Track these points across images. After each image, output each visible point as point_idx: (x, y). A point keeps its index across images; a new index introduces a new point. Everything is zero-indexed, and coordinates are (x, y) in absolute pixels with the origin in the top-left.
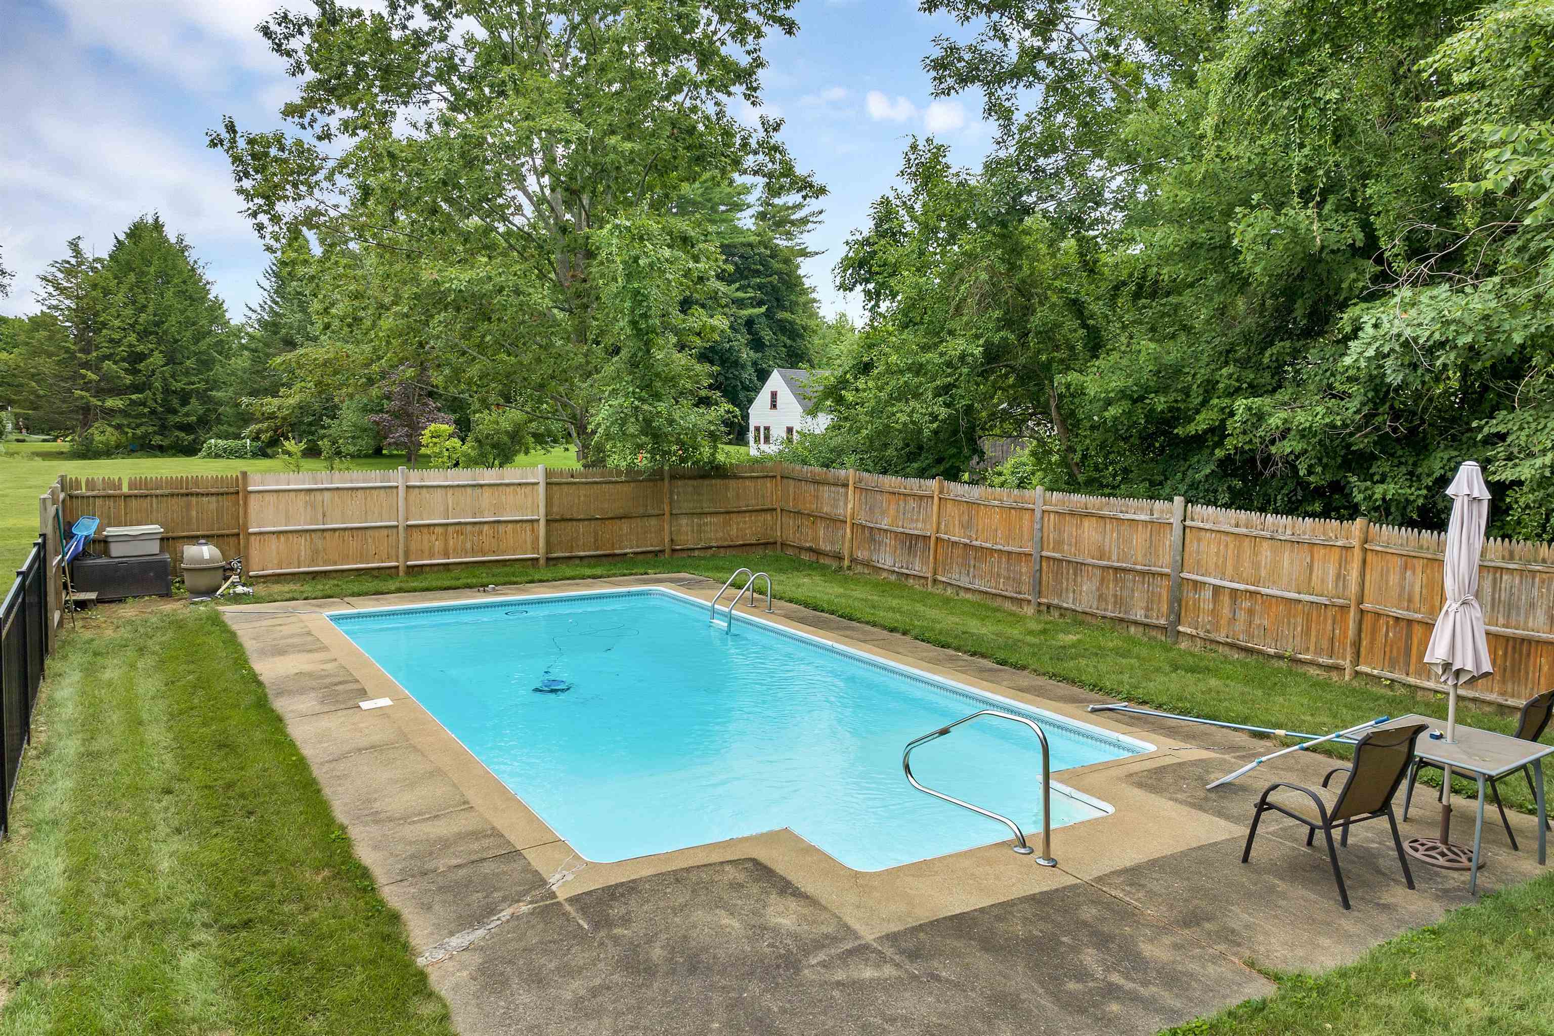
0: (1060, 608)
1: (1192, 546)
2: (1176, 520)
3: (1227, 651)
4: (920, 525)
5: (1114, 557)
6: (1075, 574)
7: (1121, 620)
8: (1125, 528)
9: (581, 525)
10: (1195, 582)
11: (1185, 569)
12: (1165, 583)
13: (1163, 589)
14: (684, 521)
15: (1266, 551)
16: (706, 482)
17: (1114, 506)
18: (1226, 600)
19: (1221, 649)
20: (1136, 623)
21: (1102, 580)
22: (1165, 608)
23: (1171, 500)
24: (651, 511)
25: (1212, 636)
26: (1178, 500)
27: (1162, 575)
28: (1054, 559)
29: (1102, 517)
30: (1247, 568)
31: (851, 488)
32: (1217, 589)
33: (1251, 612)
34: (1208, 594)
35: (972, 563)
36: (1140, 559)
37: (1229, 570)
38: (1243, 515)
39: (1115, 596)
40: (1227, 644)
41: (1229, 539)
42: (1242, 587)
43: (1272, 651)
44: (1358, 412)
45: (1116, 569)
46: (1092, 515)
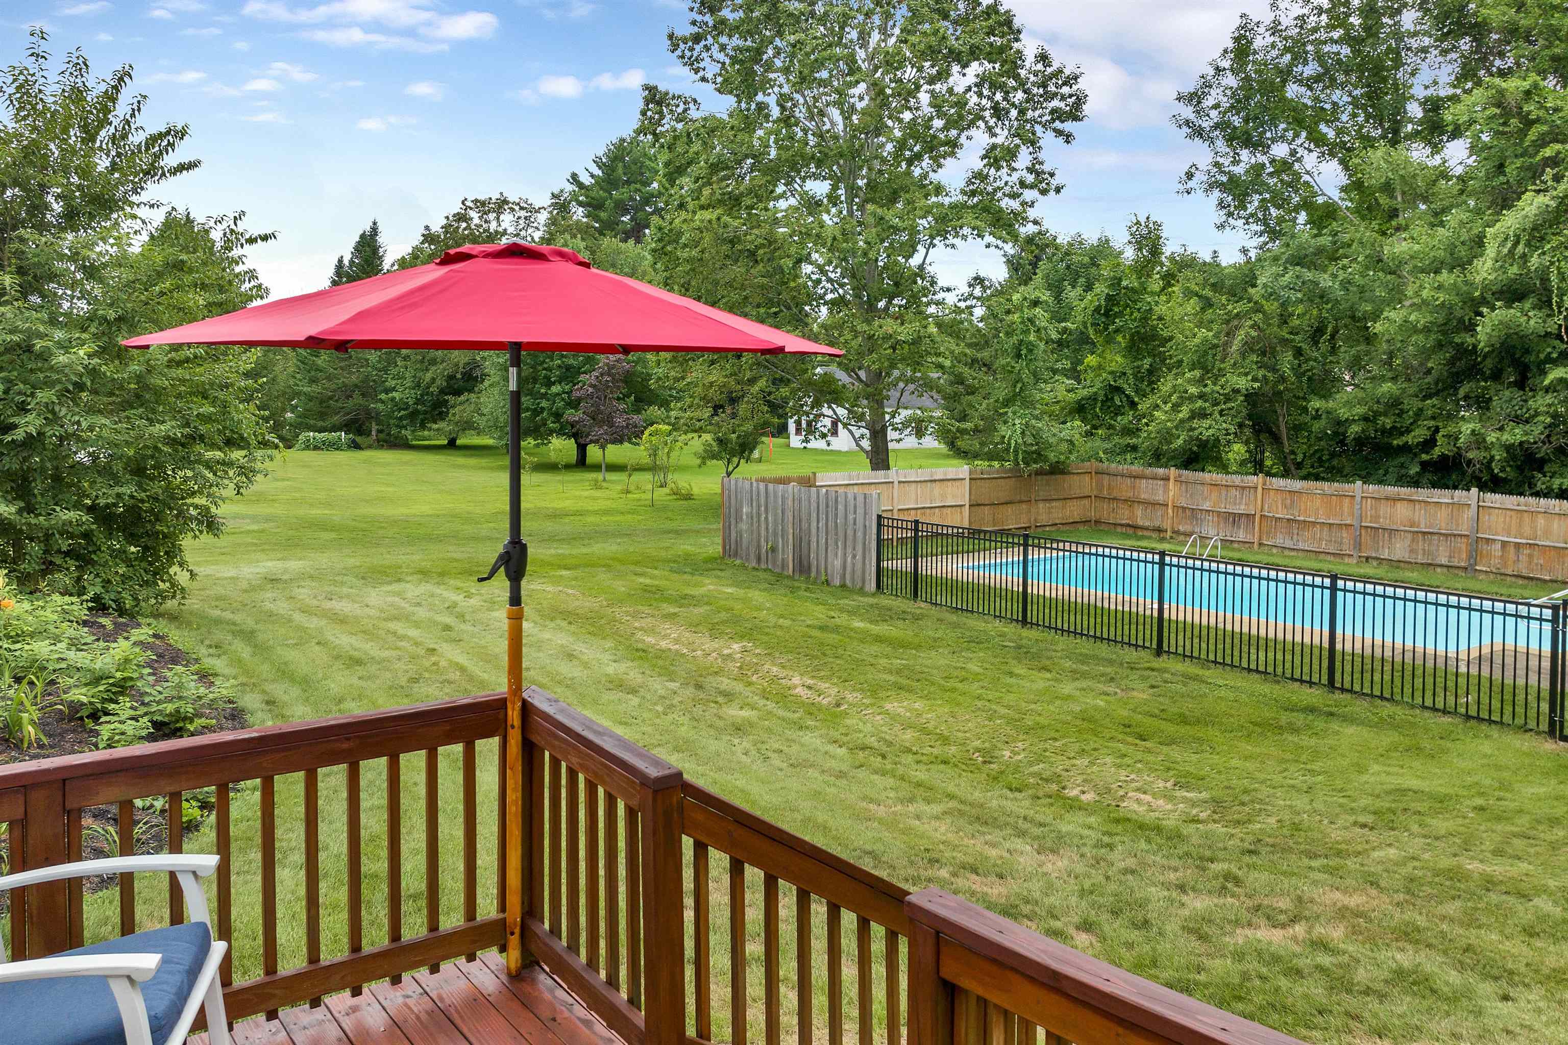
0: (1377, 559)
1: (1484, 518)
2: (1474, 503)
3: (1513, 579)
4: (1243, 507)
5: (1423, 525)
6: (1390, 538)
7: (1430, 564)
8: (1432, 509)
9: (986, 508)
10: (1488, 540)
11: (1480, 530)
12: (1464, 540)
13: (1462, 544)
14: (1041, 505)
15: (1541, 521)
16: (1053, 477)
17: (1422, 494)
18: (1512, 550)
19: (1509, 579)
20: (1441, 566)
21: (1413, 540)
22: (1464, 556)
23: (1469, 490)
24: (1024, 498)
25: (1502, 571)
26: (1474, 490)
27: (1461, 536)
28: (1372, 528)
29: (1411, 501)
30: (1527, 530)
31: (1172, 480)
32: (1504, 544)
33: (1530, 556)
34: (1499, 546)
35: (1295, 531)
36: (1443, 525)
37: (1513, 532)
38: (1521, 499)
39: (1424, 550)
40: (1514, 576)
41: (1512, 513)
42: (1524, 541)
43: (1547, 578)
44: (1542, 433)
45: (1424, 533)
46: (1404, 499)
